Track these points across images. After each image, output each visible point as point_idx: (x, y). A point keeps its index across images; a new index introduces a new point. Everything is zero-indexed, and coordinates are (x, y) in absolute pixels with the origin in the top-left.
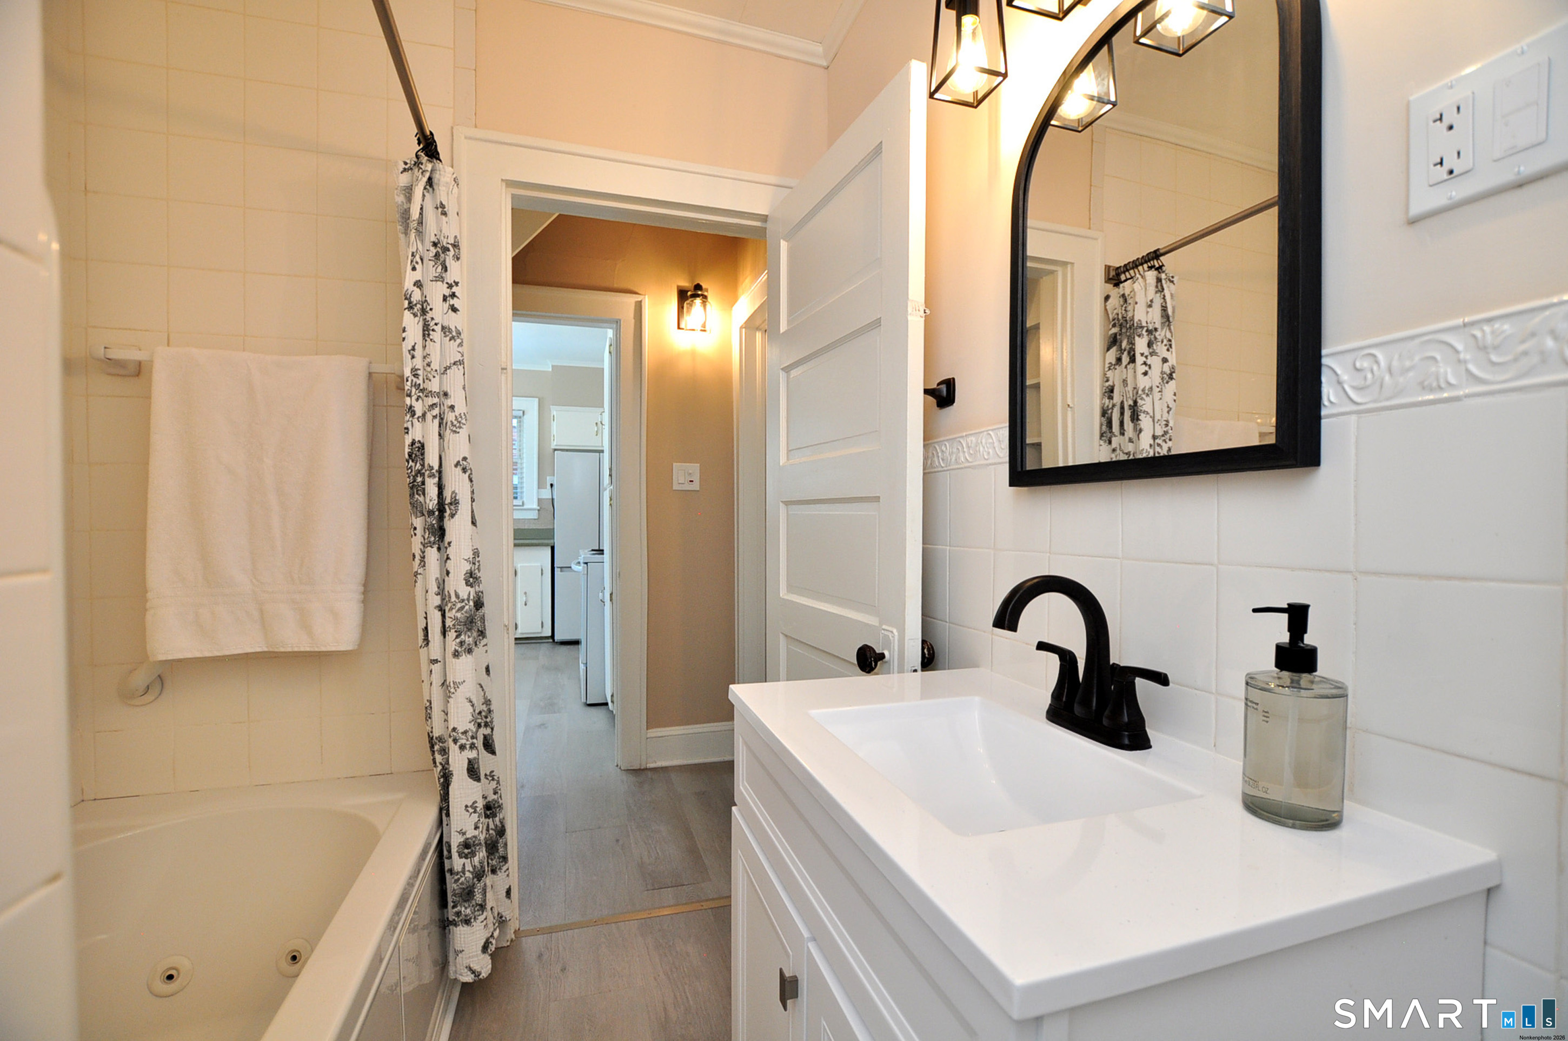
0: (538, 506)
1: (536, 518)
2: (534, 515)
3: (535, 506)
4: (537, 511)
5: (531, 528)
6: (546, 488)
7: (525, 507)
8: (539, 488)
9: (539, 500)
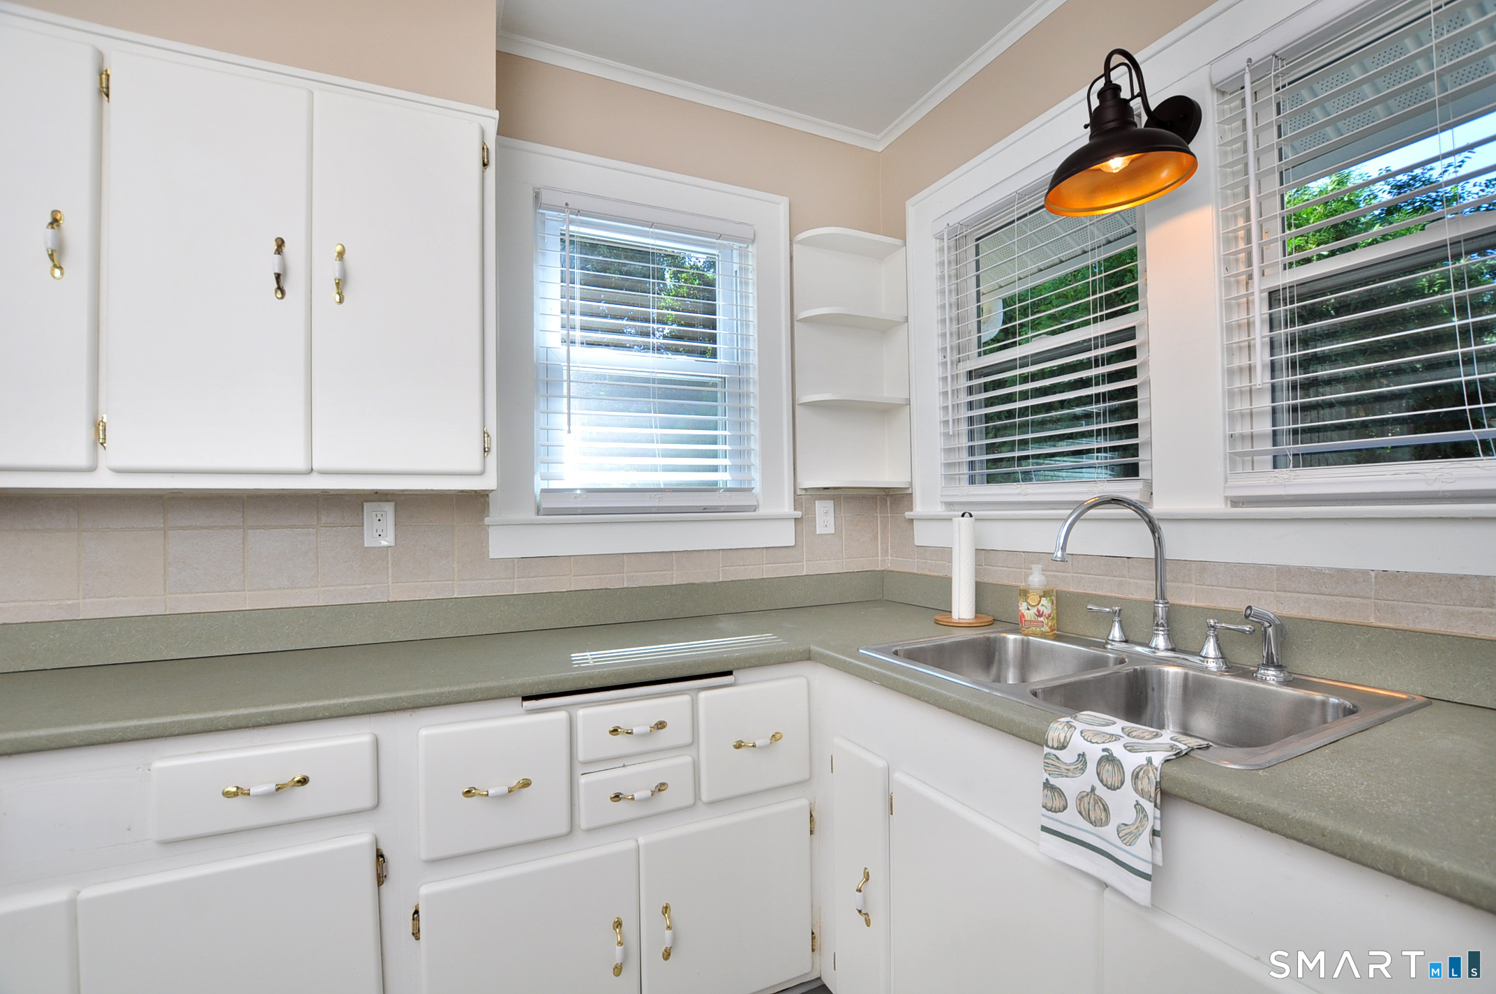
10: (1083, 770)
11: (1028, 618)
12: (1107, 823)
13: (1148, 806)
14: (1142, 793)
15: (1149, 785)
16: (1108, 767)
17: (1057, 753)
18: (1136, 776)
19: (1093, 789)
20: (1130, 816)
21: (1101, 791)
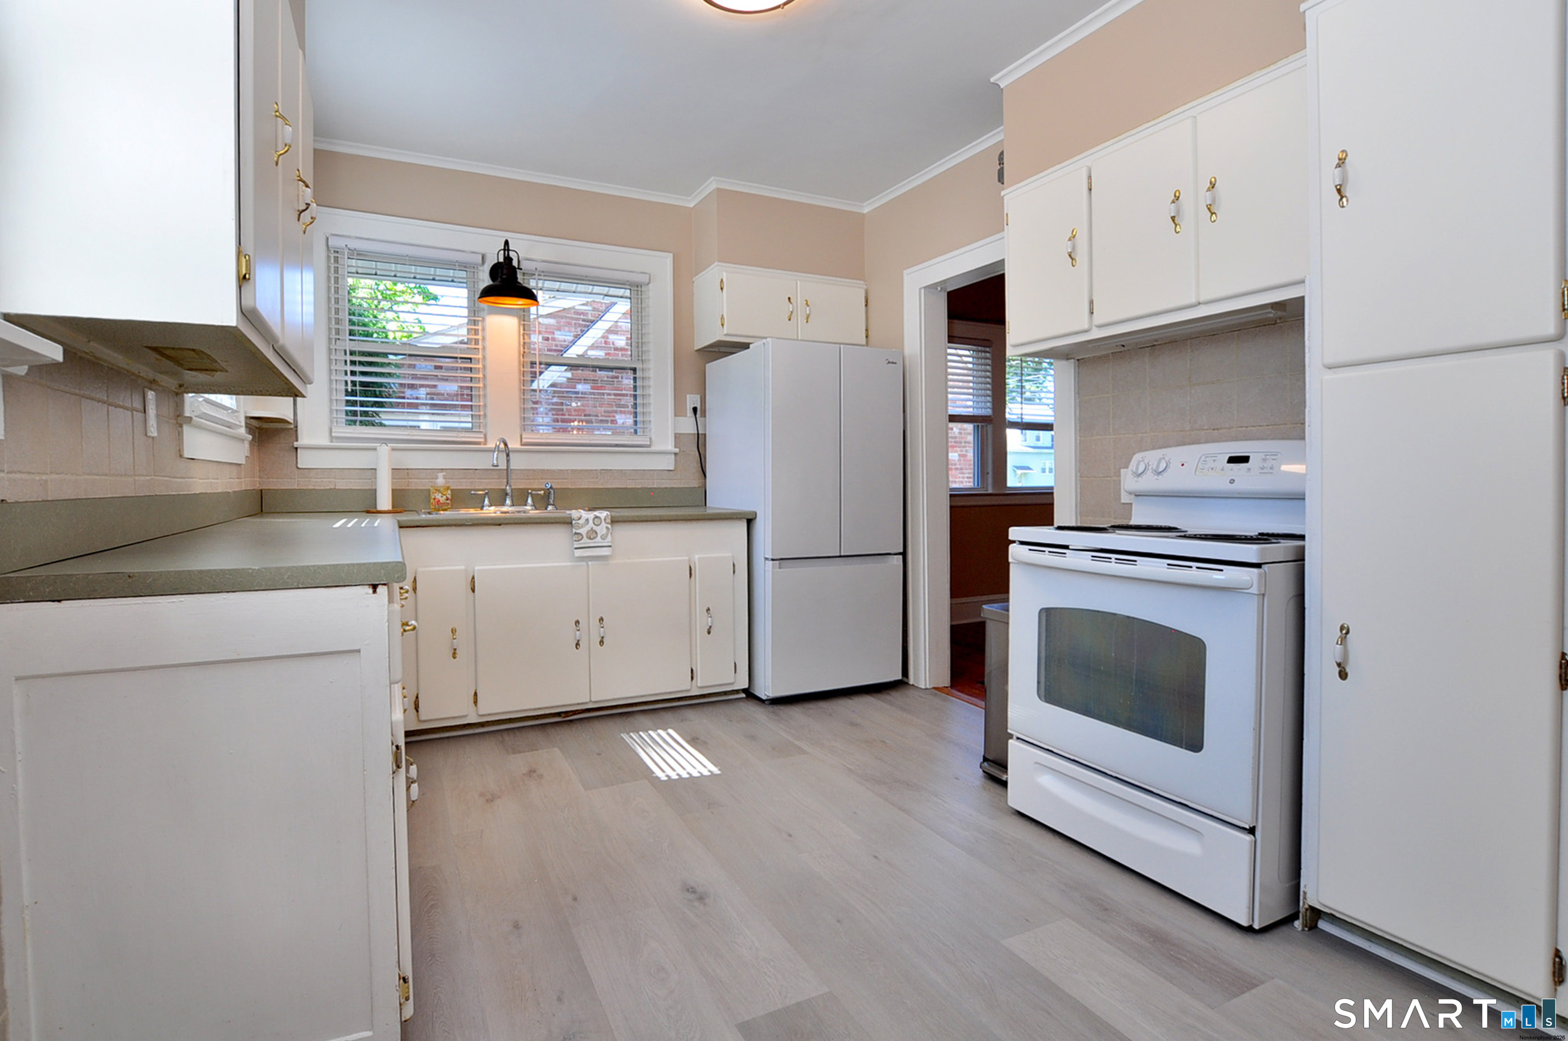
0: (676, 447)
1: (672, 468)
2: (668, 463)
3: (670, 446)
4: (673, 456)
5: (663, 486)
6: (686, 416)
7: (653, 448)
8: (675, 416)
9: (677, 437)
10: (588, 523)
11: (441, 502)
12: (597, 536)
13: (609, 526)
14: (608, 523)
15: (609, 521)
16: (596, 520)
17: (579, 522)
18: (605, 519)
19: (592, 528)
20: (605, 531)
21: (595, 528)
